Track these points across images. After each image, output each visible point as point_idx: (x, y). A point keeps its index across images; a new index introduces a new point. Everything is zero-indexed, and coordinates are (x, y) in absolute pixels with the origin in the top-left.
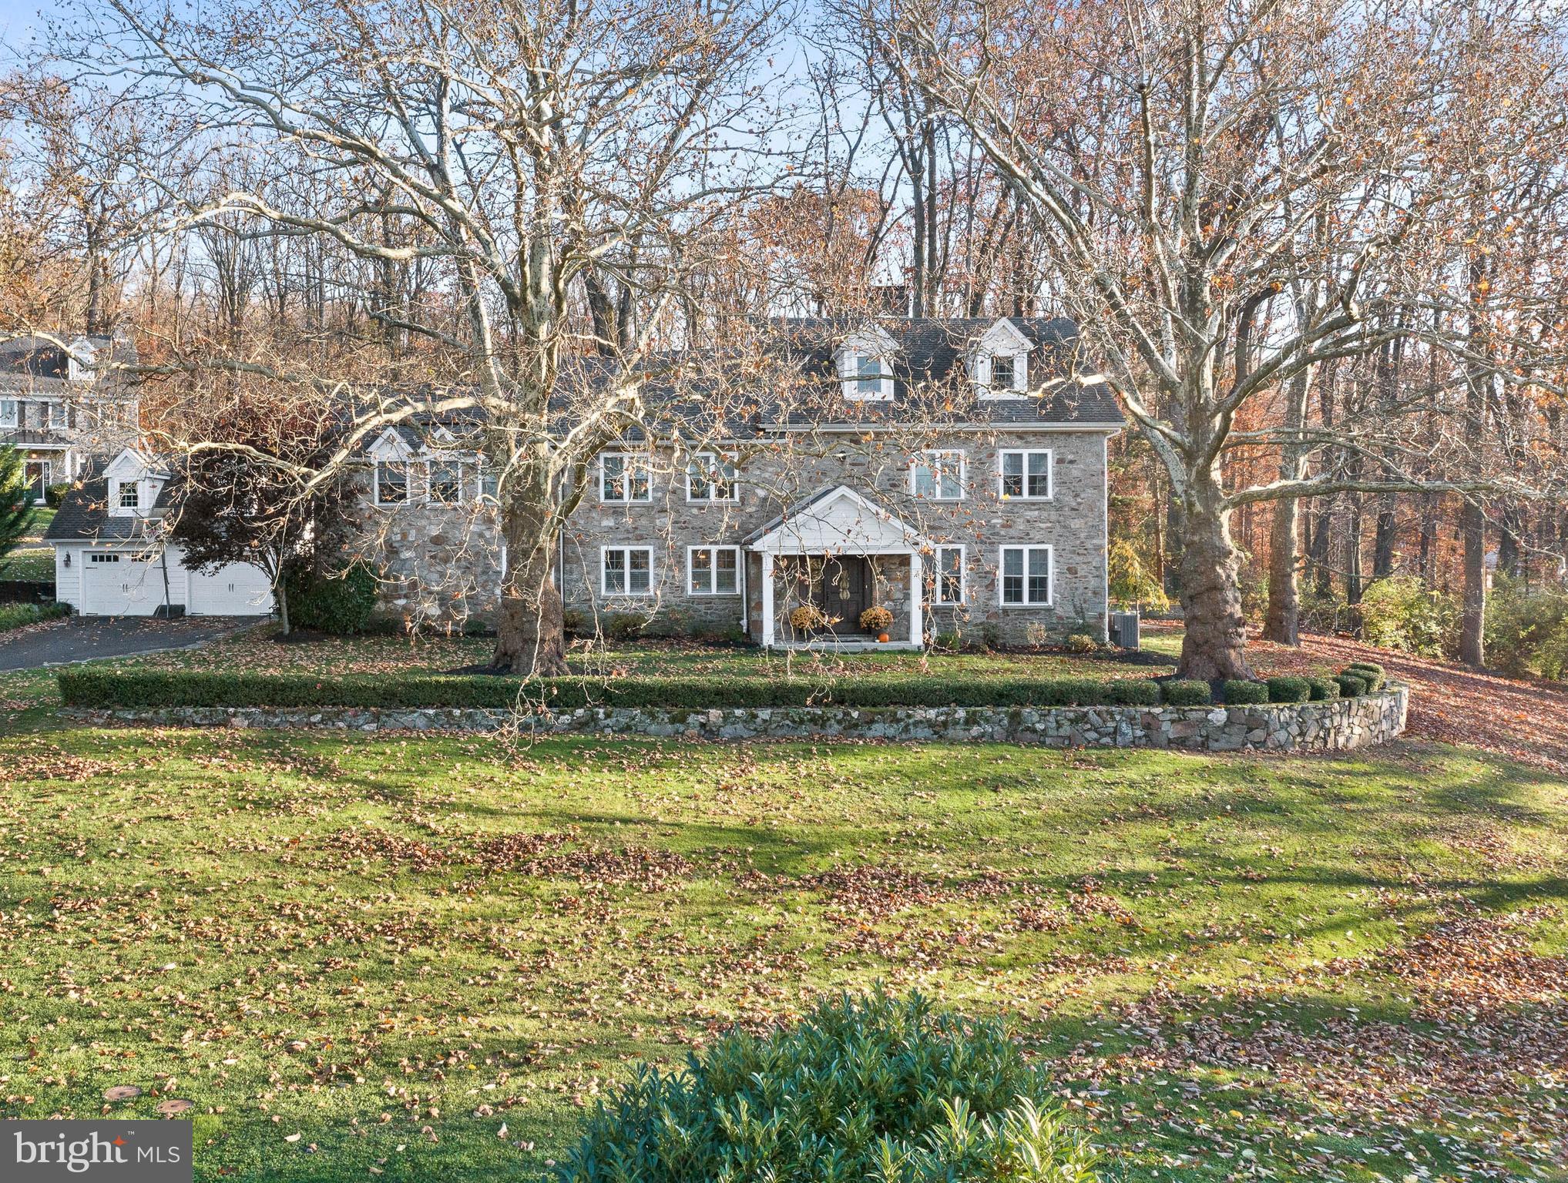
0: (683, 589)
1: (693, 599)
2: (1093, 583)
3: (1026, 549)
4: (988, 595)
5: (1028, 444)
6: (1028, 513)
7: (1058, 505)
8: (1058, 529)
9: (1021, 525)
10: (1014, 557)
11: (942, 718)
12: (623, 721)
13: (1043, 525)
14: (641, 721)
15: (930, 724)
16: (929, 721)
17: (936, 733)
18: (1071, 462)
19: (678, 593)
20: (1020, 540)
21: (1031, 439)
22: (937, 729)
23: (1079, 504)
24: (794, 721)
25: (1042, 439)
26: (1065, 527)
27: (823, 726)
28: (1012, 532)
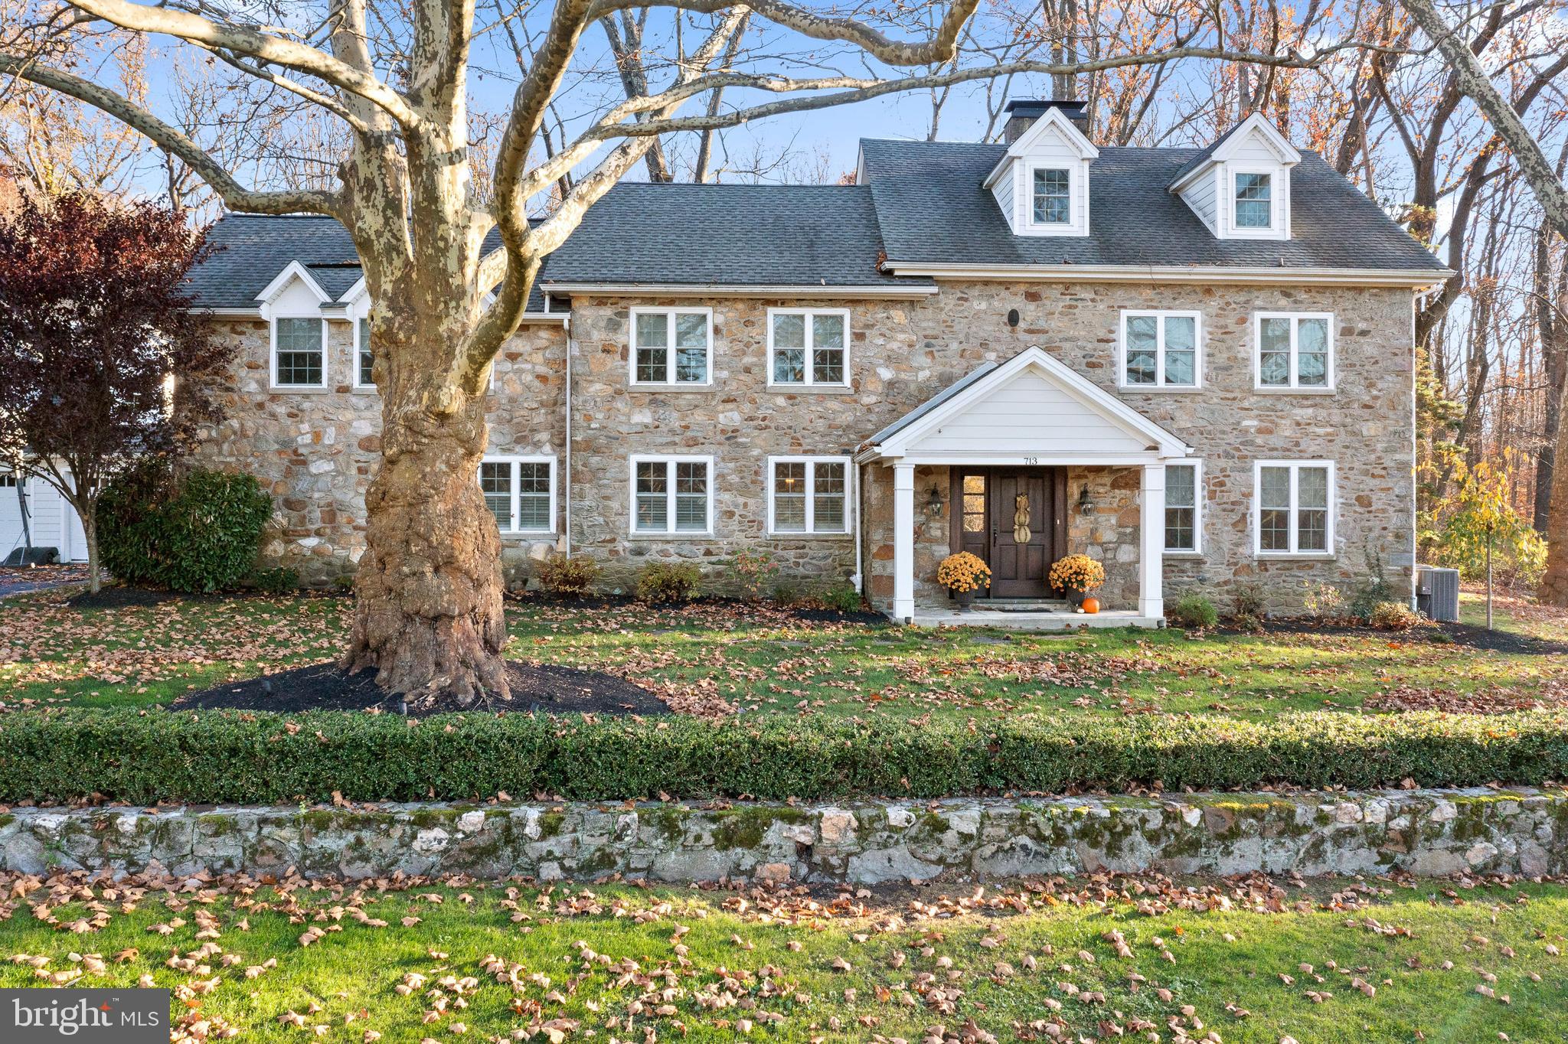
0: (761, 525)
1: (775, 542)
2: (1395, 520)
3: (1294, 466)
4: (1235, 538)
5: (1297, 305)
6: (1298, 411)
7: (1342, 399)
8: (1343, 438)
9: (1286, 430)
10: (1276, 480)
11: (1402, 822)
12: (592, 843)
13: (1320, 431)
14: (640, 843)
15: (1374, 838)
16: (1369, 829)
17: (1385, 859)
18: (1364, 333)
19: (752, 532)
20: (1286, 453)
21: (1303, 296)
22: (1389, 849)
23: (1376, 398)
24: (1039, 838)
25: (1319, 297)
26: (1354, 433)
27: (1113, 850)
28: (1274, 441)
